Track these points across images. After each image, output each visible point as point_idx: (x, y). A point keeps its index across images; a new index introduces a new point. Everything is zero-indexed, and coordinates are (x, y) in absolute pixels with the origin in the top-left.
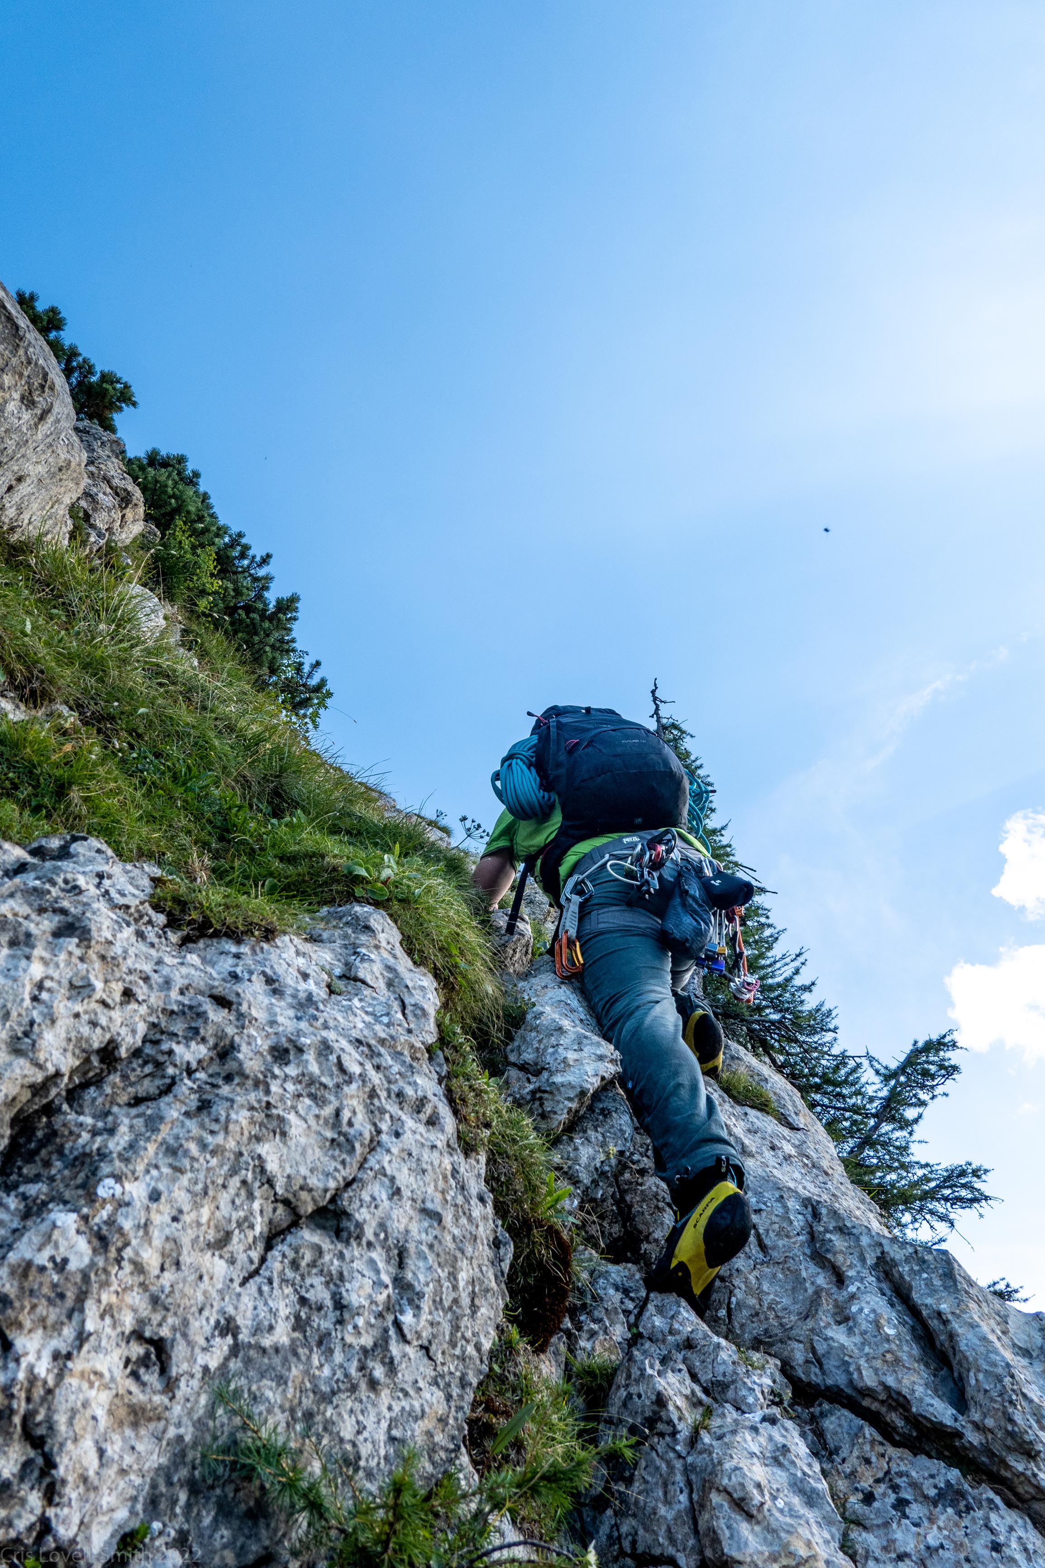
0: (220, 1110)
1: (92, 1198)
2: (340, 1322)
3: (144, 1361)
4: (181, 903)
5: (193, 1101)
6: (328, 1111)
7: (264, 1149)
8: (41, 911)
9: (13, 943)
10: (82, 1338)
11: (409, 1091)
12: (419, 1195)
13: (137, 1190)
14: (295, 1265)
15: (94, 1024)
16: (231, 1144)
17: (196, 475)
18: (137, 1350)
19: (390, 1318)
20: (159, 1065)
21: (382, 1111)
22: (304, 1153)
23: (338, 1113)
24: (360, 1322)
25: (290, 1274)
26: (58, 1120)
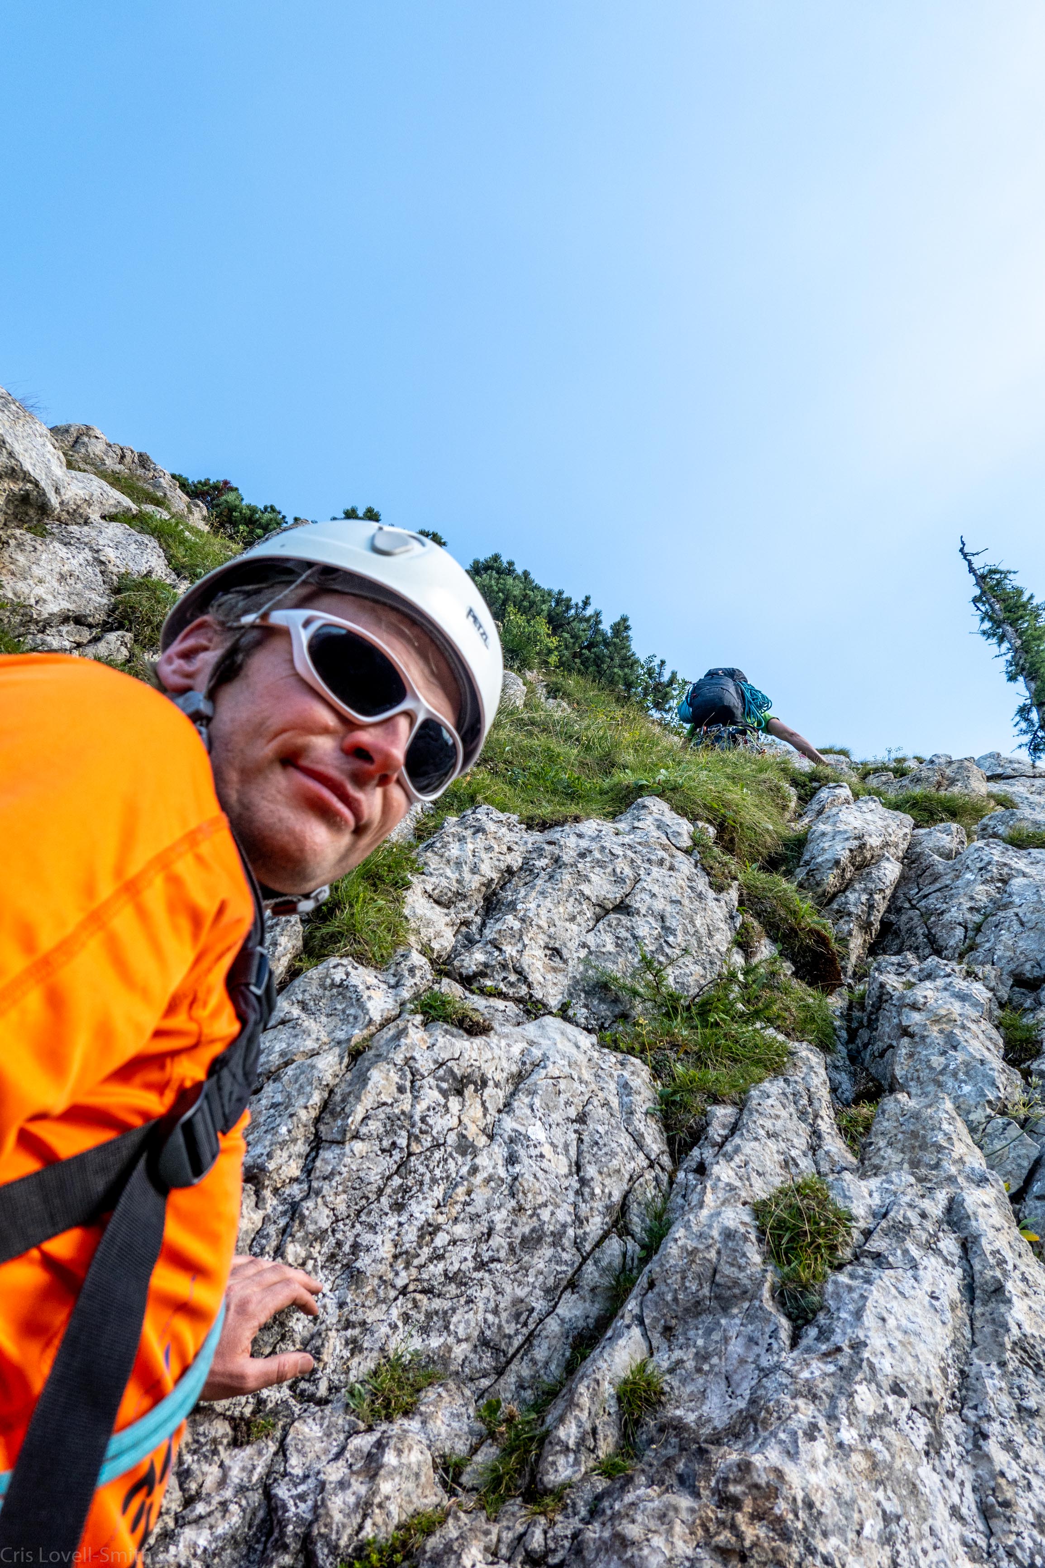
0: (558, 877)
1: (516, 910)
2: (637, 943)
3: (553, 955)
4: (531, 818)
5: (547, 877)
6: (609, 870)
7: (581, 887)
8: (466, 828)
9: (459, 840)
10: (525, 946)
11: (653, 857)
12: (667, 895)
13: (533, 906)
14: (610, 926)
15: (499, 860)
16: (566, 887)
17: (511, 564)
18: (549, 952)
19: (662, 940)
20: (531, 871)
21: (639, 867)
22: (601, 886)
23: (614, 870)
24: (646, 941)
25: (608, 929)
26: (499, 897)
